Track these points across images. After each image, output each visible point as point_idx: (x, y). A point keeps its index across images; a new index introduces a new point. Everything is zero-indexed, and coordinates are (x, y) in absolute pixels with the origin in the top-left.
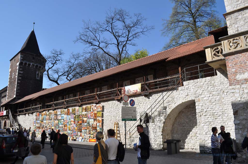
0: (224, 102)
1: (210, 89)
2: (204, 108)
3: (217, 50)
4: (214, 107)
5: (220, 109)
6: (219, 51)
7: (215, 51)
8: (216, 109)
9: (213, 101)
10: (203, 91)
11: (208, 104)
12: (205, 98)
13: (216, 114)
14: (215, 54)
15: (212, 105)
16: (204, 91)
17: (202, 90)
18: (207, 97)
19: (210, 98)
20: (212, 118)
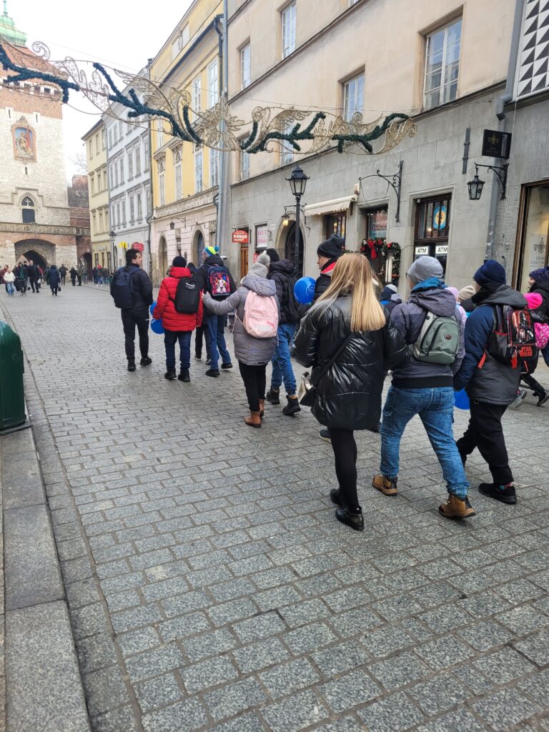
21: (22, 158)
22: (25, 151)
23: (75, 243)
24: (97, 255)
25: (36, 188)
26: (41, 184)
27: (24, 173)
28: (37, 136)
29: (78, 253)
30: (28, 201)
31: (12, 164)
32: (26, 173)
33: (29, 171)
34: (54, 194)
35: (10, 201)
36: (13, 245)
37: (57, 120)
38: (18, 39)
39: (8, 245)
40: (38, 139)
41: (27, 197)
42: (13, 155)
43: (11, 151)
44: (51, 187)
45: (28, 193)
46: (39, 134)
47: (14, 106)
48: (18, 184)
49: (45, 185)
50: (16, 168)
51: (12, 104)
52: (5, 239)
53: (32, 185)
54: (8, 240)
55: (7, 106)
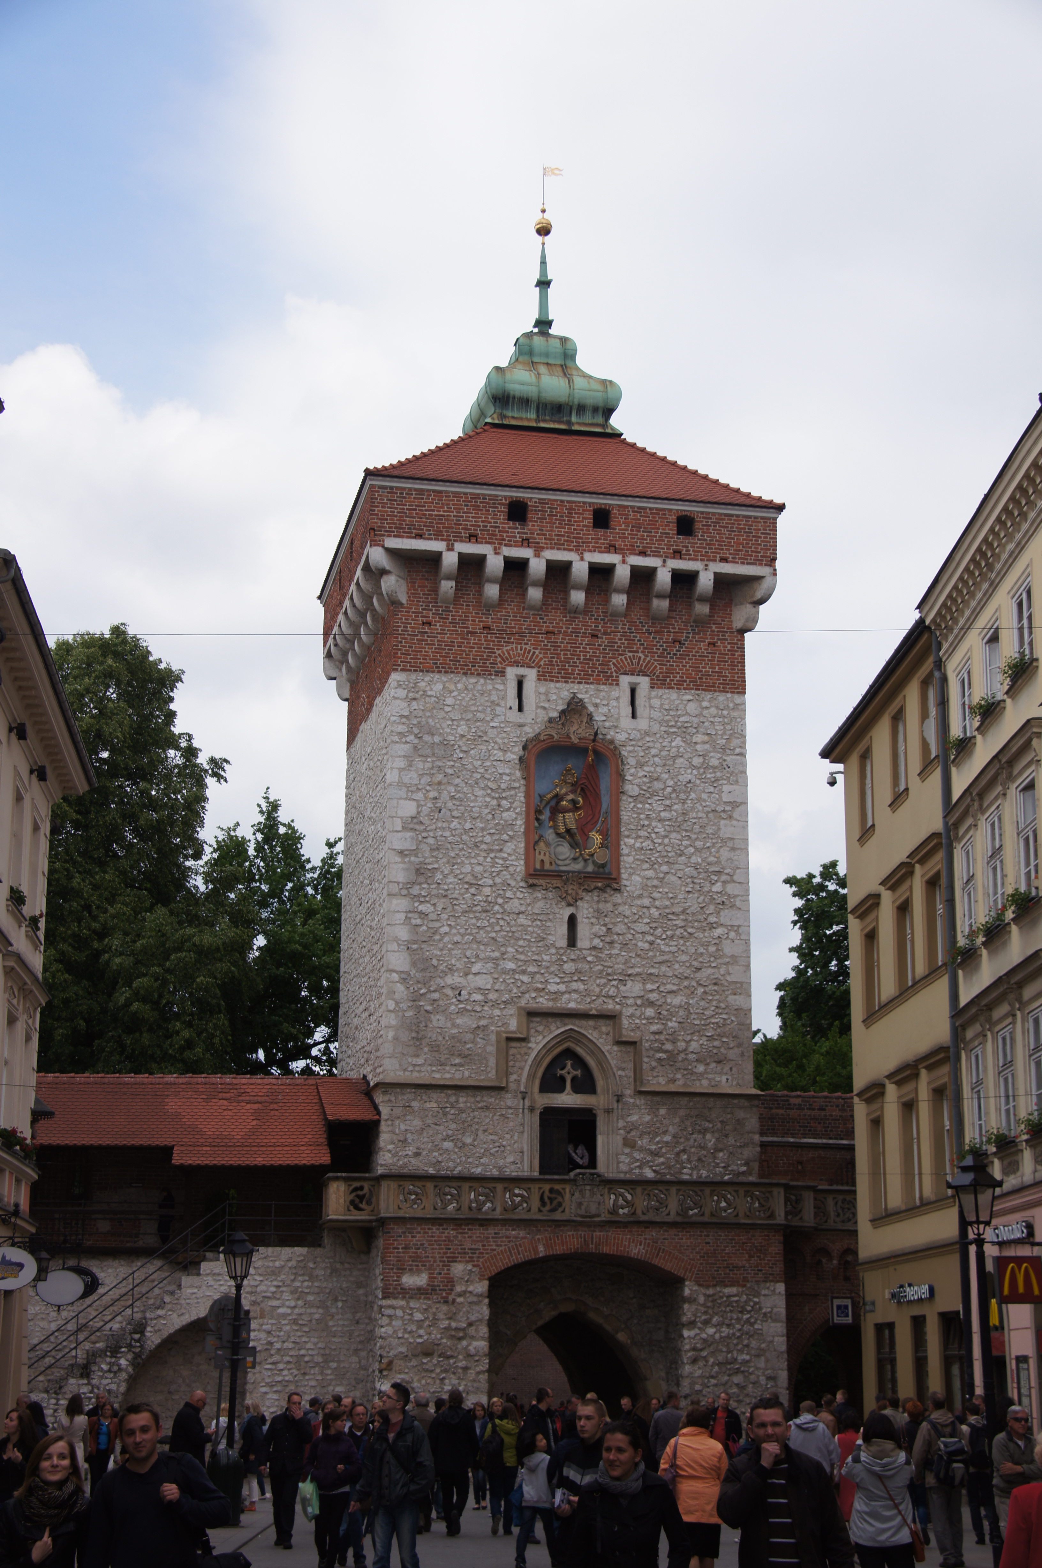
0: (334, 1329)
1: (299, 1284)
2: (276, 1339)
3: (360, 1193)
4: (304, 1339)
5: (320, 1345)
6: (364, 1196)
7: (354, 1194)
8: (309, 1346)
9: (304, 1322)
10: (278, 1287)
11: (288, 1327)
12: (281, 1310)
13: (307, 1359)
14: (352, 1202)
15: (299, 1334)
16: (281, 1289)
17: (275, 1283)
18: (288, 1307)
19: (296, 1311)
20: (295, 1372)
21: (558, 875)
22: (574, 845)
23: (779, 1268)
24: (885, 1330)
25: (610, 1006)
26: (634, 988)
27: (563, 943)
28: (629, 774)
29: (791, 1319)
30: (569, 1071)
31: (514, 905)
32: (572, 941)
33: (583, 930)
34: (694, 1030)
35: (489, 1076)
36: (481, 1287)
37: (721, 698)
38: (581, 409)
39: (459, 1289)
40: (631, 789)
41: (569, 1053)
42: (520, 866)
43: (515, 848)
44: (677, 1000)
45: (569, 1035)
46: (640, 765)
47: (541, 659)
48: (534, 995)
49: (652, 991)
50: (530, 923)
51: (534, 653)
52: (447, 1257)
53: (594, 998)
54: (460, 1261)
55: (511, 664)
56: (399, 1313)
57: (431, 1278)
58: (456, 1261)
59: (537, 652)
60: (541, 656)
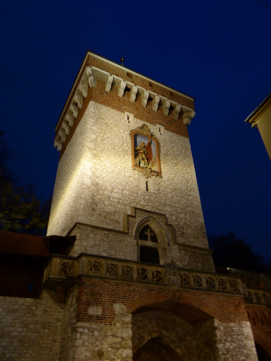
3: (67, 265)
4: (24, 351)
6: (69, 267)
7: (64, 266)
9: (26, 341)
14: (62, 269)
16: (16, 321)
18: (18, 332)
19: (22, 334)
23: (246, 314)
25: (162, 213)
26: (168, 209)
27: (145, 189)
28: (161, 148)
30: (149, 233)
31: (128, 174)
32: (147, 190)
33: (151, 187)
34: (188, 226)
35: (121, 230)
36: (128, 318)
37: (183, 138)
40: (162, 152)
41: (148, 227)
42: (130, 163)
43: (129, 157)
44: (182, 216)
45: (149, 220)
46: (164, 147)
47: (135, 113)
48: (136, 204)
49: (174, 211)
50: (134, 181)
51: (133, 111)
52: (112, 300)
53: (156, 209)
54: (118, 302)
55: (127, 111)
56: (86, 331)
57: (104, 311)
58: (115, 302)
59: (134, 111)
60: (135, 112)
